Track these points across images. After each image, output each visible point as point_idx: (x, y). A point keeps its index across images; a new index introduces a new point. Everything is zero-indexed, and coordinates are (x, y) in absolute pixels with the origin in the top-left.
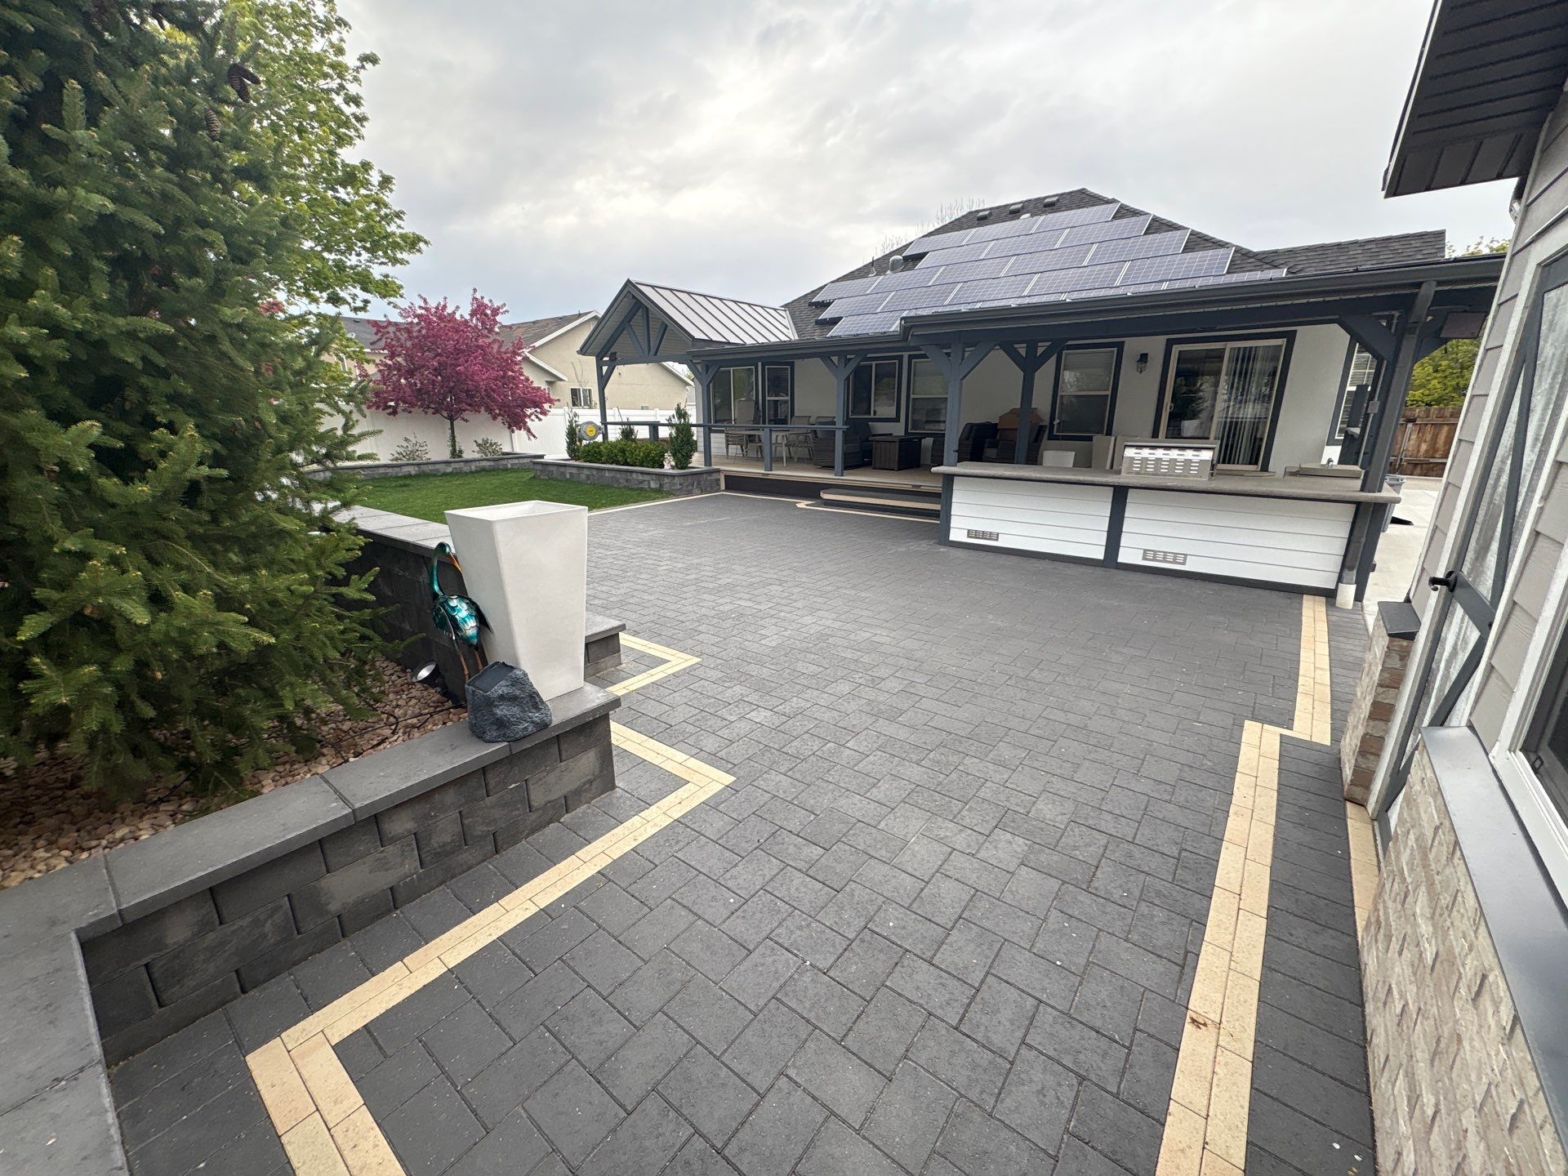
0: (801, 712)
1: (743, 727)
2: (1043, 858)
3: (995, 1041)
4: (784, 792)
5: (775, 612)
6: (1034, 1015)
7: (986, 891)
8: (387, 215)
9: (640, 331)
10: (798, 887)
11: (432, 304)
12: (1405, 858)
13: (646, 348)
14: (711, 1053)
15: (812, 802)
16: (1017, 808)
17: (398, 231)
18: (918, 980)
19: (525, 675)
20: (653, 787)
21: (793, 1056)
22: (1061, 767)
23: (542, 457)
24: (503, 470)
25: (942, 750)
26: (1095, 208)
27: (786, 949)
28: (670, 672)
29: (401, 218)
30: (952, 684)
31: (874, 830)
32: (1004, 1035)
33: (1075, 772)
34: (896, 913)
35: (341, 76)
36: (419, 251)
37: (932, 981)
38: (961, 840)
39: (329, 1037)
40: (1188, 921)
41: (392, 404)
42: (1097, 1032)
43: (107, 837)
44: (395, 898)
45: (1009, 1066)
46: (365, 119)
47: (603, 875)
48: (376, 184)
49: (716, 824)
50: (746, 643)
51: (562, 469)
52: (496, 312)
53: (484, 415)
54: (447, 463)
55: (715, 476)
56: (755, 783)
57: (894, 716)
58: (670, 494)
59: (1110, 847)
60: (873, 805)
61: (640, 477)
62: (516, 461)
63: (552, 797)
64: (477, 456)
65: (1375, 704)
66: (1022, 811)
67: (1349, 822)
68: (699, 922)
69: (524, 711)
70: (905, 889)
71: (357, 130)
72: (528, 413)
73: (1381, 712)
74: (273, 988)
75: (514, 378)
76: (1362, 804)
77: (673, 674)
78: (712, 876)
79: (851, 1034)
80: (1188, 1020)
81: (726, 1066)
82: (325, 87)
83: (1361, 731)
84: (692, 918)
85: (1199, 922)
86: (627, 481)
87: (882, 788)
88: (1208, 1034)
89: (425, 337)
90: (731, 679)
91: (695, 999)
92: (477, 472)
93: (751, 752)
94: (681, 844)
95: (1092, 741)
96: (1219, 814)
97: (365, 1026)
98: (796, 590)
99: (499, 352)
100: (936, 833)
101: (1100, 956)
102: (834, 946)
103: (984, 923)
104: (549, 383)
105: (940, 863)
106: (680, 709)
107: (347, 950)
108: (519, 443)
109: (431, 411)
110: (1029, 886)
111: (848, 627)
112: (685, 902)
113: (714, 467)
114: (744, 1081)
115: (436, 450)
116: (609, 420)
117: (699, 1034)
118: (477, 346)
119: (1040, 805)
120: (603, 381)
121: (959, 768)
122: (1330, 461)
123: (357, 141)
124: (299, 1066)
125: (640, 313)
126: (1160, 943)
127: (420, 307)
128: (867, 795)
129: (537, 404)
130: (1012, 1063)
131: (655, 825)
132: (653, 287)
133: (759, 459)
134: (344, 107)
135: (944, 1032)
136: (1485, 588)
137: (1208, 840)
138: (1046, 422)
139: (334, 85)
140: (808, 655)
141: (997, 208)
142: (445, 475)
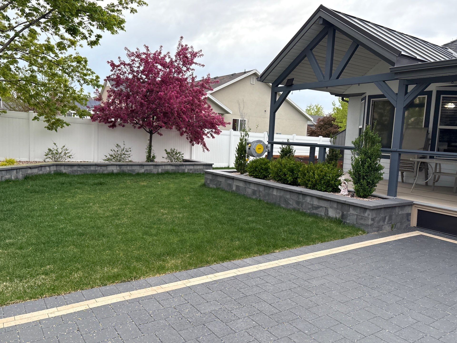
9: (322, 57)
13: (326, 72)
23: (210, 166)
53: (174, 131)
54: (142, 165)
55: (407, 210)
62: (192, 167)
64: (166, 161)
72: (206, 132)
92: (161, 174)
99: (192, 84)
104: (220, 114)
108: (196, 154)
109: (138, 126)
115: (136, 155)
120: (276, 105)
125: (325, 40)
127: (144, 54)
129: (213, 126)
142: (138, 174)
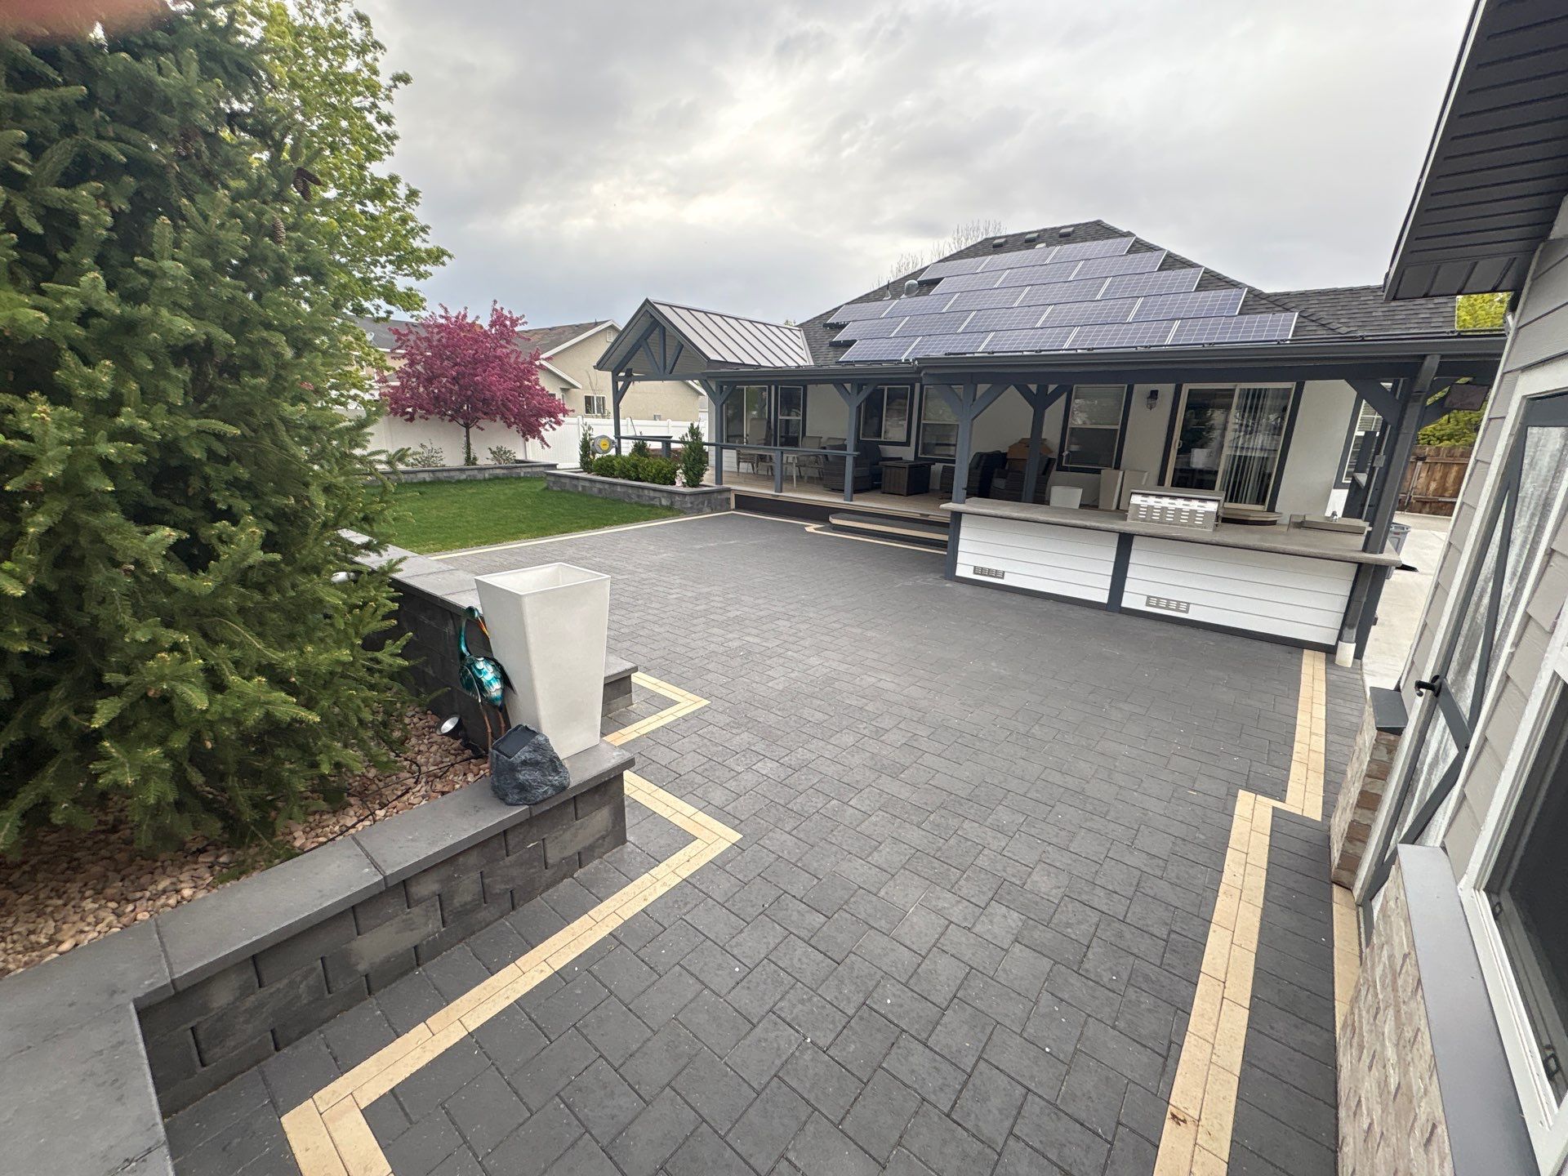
0: (805, 765)
1: (749, 779)
2: (1036, 934)
3: (985, 1131)
4: (789, 853)
5: (782, 651)
6: (1022, 1105)
7: (981, 969)
8: (412, 229)
9: (656, 350)
10: (802, 957)
11: (453, 313)
12: (1379, 971)
13: (661, 365)
14: (716, 1132)
15: (815, 864)
16: (1013, 880)
17: (423, 246)
18: (914, 1062)
19: (547, 740)
20: (662, 842)
21: (793, 1138)
22: (1057, 836)
23: (554, 466)
24: (516, 479)
25: (943, 812)
26: (1111, 241)
27: (789, 1025)
28: (681, 714)
29: (427, 233)
30: (953, 739)
31: (874, 899)
32: (993, 1126)
33: (1071, 841)
34: (894, 990)
35: (374, 95)
36: (443, 264)
37: (927, 1065)
38: (957, 912)
39: (358, 1100)
40: (1173, 1009)
41: (410, 410)
42: (1082, 1124)
43: (150, 888)
44: (417, 956)
45: (996, 1157)
46: (396, 137)
47: (614, 937)
48: (403, 197)
49: (722, 886)
50: (754, 685)
51: (575, 482)
52: (514, 322)
53: (499, 423)
54: (461, 470)
55: (725, 495)
56: (761, 842)
57: (895, 772)
58: (681, 512)
59: (1102, 926)
60: (875, 870)
61: (652, 494)
62: (529, 470)
63: (567, 853)
64: (491, 463)
65: (1363, 793)
66: (1018, 882)
67: (1335, 906)
68: (706, 992)
69: (544, 775)
70: (903, 965)
71: (387, 146)
72: (543, 422)
73: (1368, 801)
74: (305, 1046)
75: (530, 388)
76: (1348, 888)
77: (683, 718)
78: (718, 941)
79: (849, 1118)
80: (1169, 1115)
81: (730, 1145)
82: (358, 105)
83: (1348, 816)
84: (699, 986)
85: (1183, 1010)
86: (639, 496)
87: (884, 852)
88: (1186, 1131)
89: (446, 347)
90: (739, 726)
91: (702, 1074)
92: (490, 480)
93: (757, 807)
94: (689, 906)
95: (1089, 807)
96: (1208, 894)
97: (392, 1091)
98: (803, 627)
99: (516, 362)
100: (934, 903)
101: (1088, 1043)
102: (833, 1022)
103: (978, 1003)
104: (563, 390)
105: (937, 936)
106: (689, 757)
107: (371, 1010)
108: (533, 451)
109: (448, 418)
110: (1022, 966)
111: (853, 670)
112: (691, 969)
113: (725, 486)
114: (747, 1163)
115: (451, 457)
116: (622, 434)
117: (705, 1112)
118: (496, 357)
119: (1035, 877)
120: (618, 396)
121: (959, 832)
122: (1334, 514)
123: (386, 157)
124: (331, 1129)
125: (656, 332)
126: (1144, 1032)
127: (441, 316)
128: (869, 859)
129: (551, 414)
130: (999, 1155)
131: (665, 884)
132: (670, 306)
133: (770, 477)
134: (376, 125)
135: (936, 1119)
136: (1465, 704)
137: (1197, 921)
138: (1055, 455)
139: (367, 103)
140: (815, 701)
141: (1014, 235)
142: (459, 481)
